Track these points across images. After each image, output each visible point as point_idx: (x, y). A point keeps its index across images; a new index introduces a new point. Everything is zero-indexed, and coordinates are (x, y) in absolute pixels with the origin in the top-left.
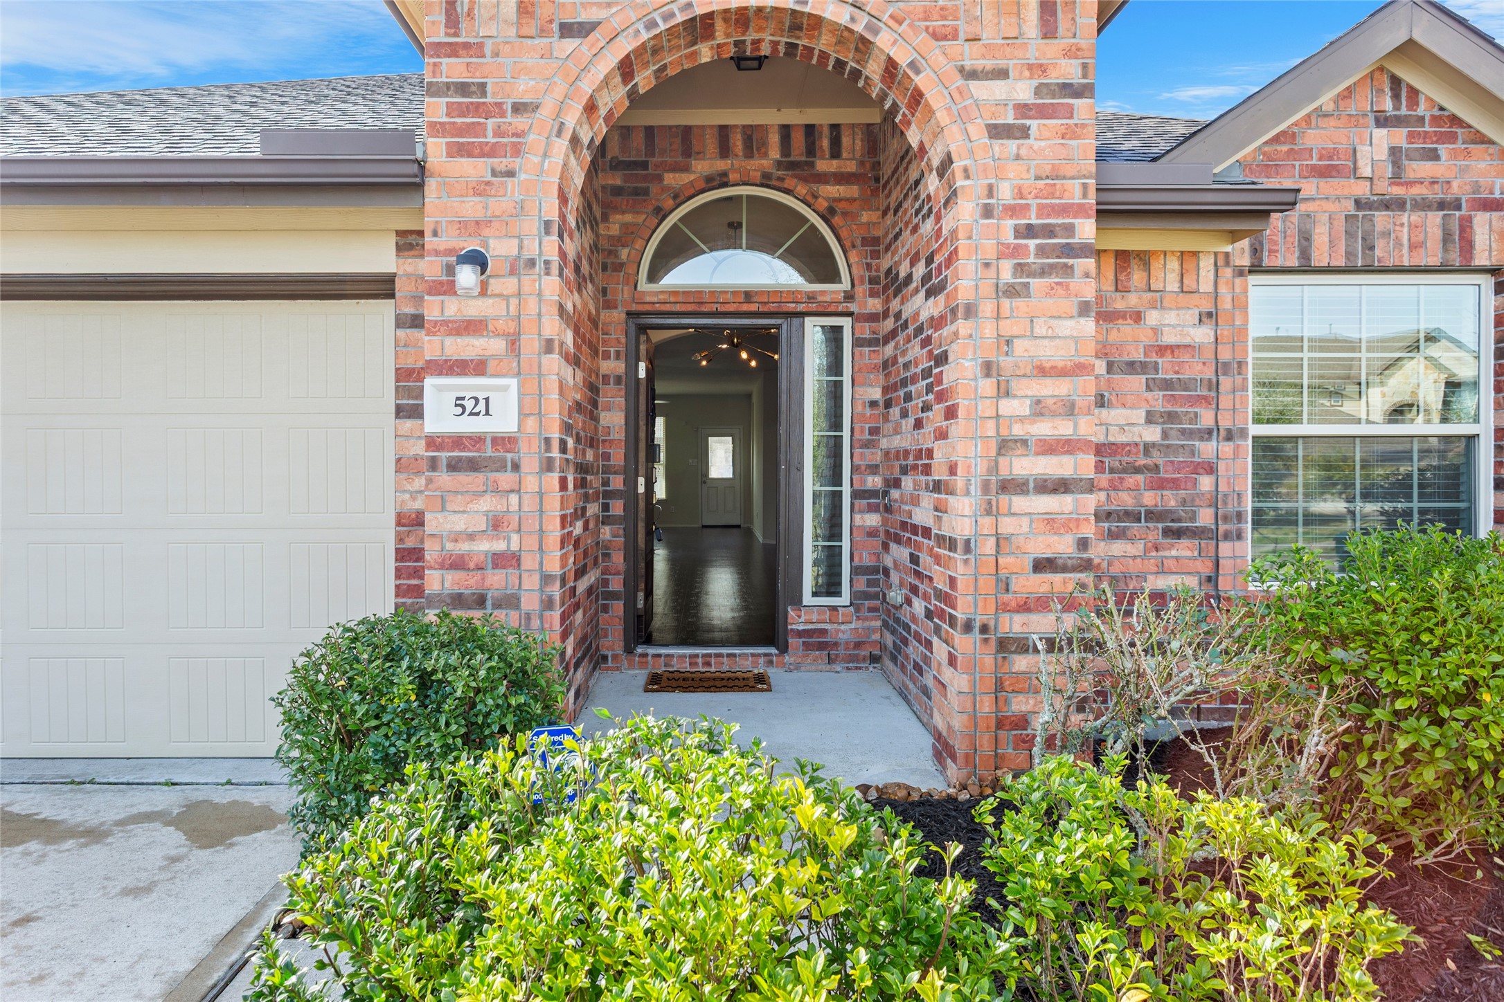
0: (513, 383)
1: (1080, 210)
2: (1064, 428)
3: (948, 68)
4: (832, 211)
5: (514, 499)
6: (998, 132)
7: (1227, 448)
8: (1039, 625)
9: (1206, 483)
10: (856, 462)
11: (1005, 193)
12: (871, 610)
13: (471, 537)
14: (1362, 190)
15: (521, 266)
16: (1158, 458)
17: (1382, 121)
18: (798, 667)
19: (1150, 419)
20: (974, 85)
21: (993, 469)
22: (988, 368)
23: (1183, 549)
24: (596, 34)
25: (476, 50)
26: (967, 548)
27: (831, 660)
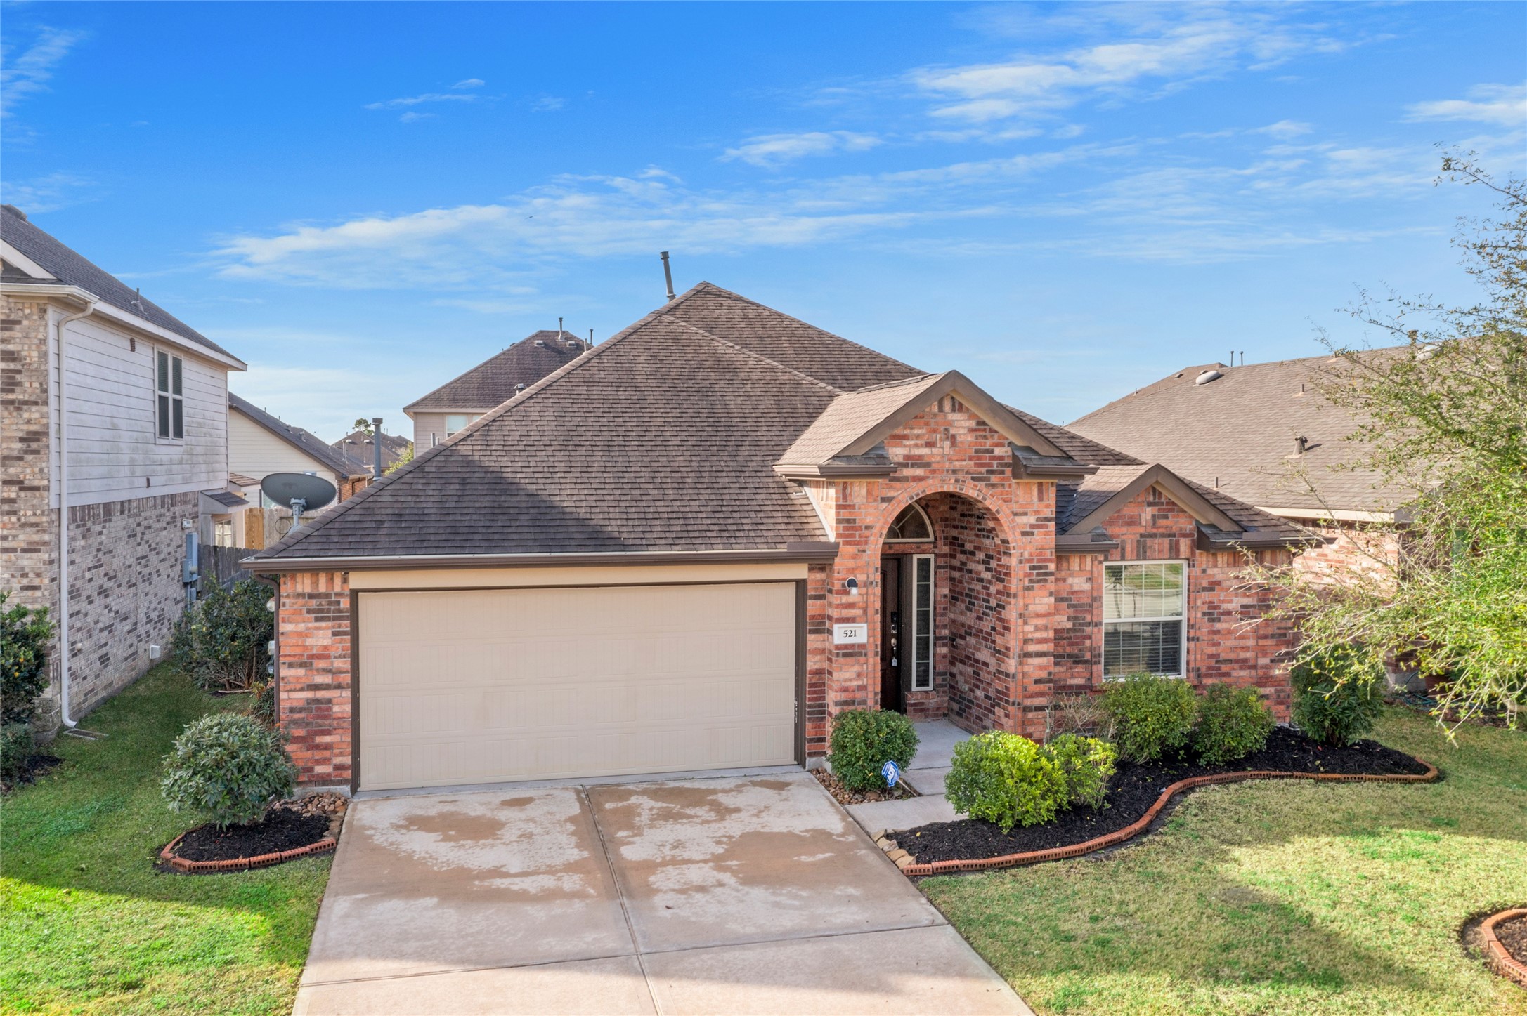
0: (865, 625)
1: (1050, 561)
2: (1044, 635)
3: (1008, 512)
4: (927, 506)
5: (865, 666)
6: (1024, 534)
7: (1096, 629)
8: (1036, 702)
9: (1088, 643)
10: (937, 623)
11: (1026, 555)
12: (944, 692)
13: (851, 680)
14: (1142, 530)
15: (867, 584)
16: (1072, 634)
17: (1150, 504)
18: (912, 720)
19: (1069, 619)
20: (1017, 518)
21: (1022, 649)
22: (1021, 615)
23: (1079, 669)
24: (893, 502)
25: (852, 507)
26: (1014, 677)
27: (926, 717)
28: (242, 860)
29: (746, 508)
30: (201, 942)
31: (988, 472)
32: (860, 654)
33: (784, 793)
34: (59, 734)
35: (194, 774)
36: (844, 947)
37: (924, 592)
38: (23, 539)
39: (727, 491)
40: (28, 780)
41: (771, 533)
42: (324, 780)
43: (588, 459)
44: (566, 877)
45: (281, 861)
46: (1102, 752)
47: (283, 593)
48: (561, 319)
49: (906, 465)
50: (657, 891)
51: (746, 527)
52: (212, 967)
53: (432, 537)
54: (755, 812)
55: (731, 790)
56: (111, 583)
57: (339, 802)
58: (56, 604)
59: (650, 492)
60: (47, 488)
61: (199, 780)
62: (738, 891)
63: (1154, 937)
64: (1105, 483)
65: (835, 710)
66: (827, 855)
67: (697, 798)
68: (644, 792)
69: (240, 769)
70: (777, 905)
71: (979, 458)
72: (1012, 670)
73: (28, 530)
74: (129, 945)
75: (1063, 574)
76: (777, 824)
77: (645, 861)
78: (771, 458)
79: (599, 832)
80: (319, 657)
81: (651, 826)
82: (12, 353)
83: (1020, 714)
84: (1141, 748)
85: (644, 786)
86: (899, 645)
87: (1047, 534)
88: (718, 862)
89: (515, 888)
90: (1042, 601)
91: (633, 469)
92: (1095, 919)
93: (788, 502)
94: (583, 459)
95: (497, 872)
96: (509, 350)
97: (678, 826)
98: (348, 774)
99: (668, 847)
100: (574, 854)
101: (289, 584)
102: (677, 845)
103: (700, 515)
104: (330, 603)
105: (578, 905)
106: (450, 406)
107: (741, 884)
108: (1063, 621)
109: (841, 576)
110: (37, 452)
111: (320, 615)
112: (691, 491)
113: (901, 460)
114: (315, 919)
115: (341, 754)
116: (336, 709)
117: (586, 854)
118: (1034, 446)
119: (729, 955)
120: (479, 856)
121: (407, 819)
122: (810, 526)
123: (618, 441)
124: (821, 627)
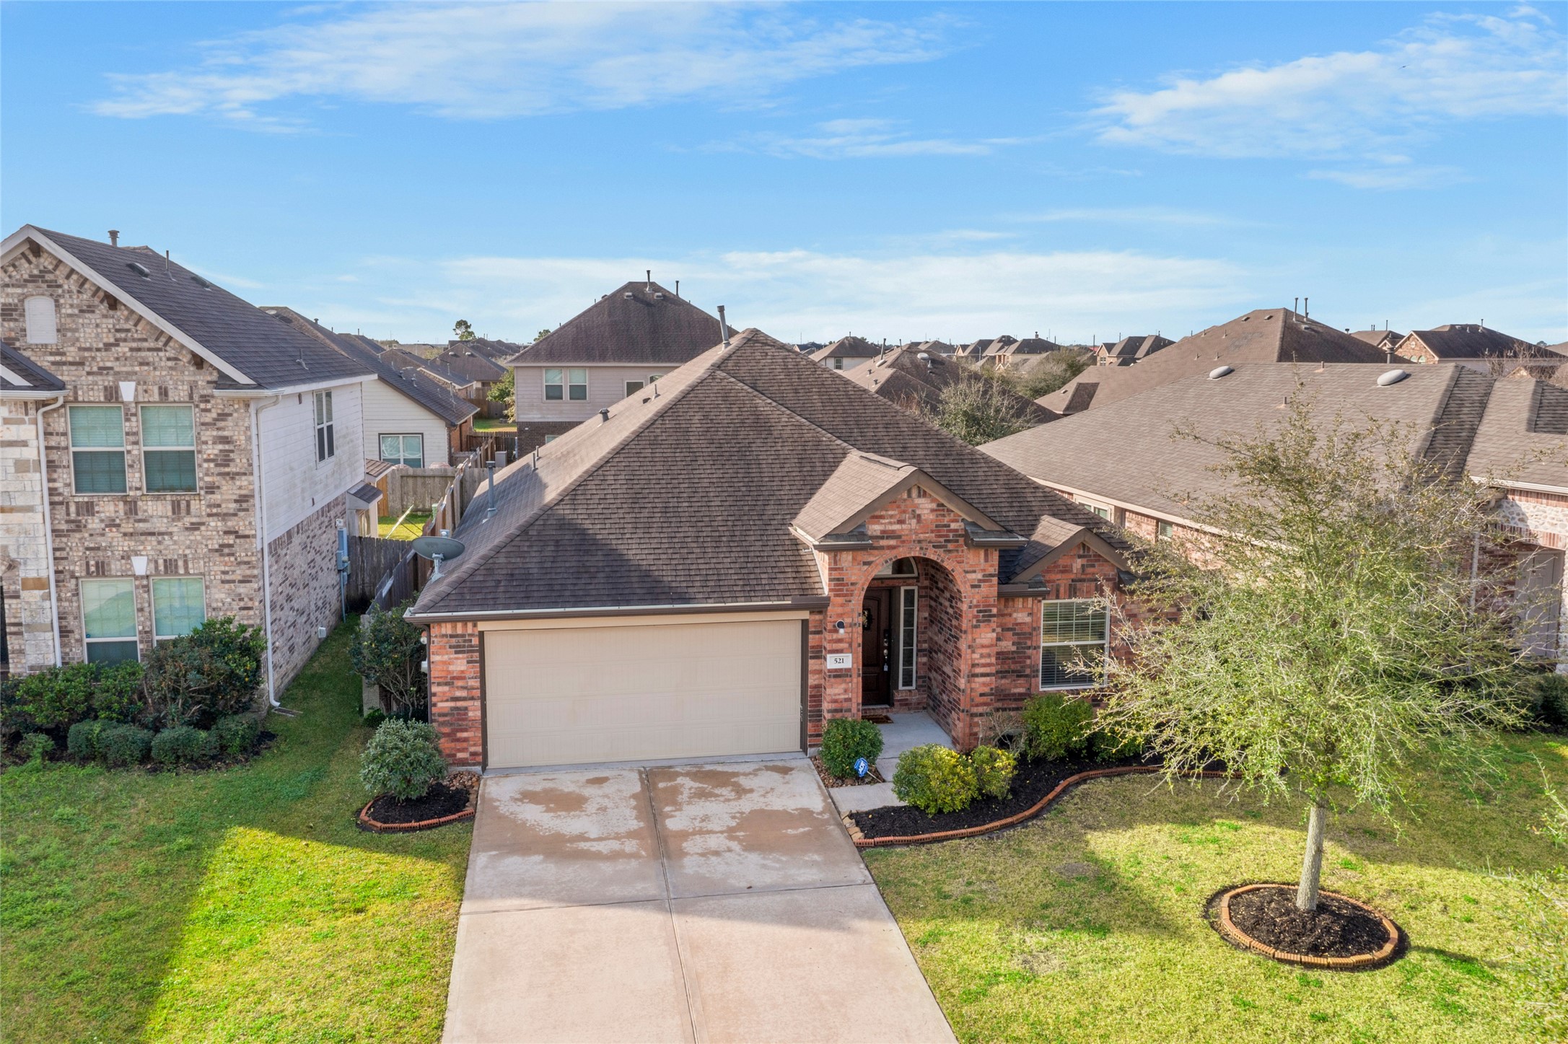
0: (851, 655)
1: (994, 606)
2: (988, 661)
3: (961, 570)
5: (850, 685)
6: (973, 586)
7: (1035, 652)
8: (980, 710)
9: (1028, 662)
10: (919, 639)
11: (975, 602)
12: (923, 691)
13: (840, 694)
14: (1073, 576)
15: (852, 625)
16: (1016, 656)
17: (1080, 557)
18: (897, 712)
19: (1013, 644)
20: (968, 575)
21: (970, 671)
22: (970, 647)
23: (1021, 681)
25: (842, 569)
26: (963, 691)
27: (909, 709)
28: (414, 824)
29: (765, 564)
30: (397, 884)
31: (946, 541)
32: (847, 676)
33: (787, 777)
34: (268, 712)
35: (382, 767)
36: (799, 897)
37: (909, 614)
38: (239, 573)
39: (752, 549)
40: (257, 753)
41: (782, 587)
42: (463, 762)
43: (650, 520)
44: (627, 842)
45: (439, 825)
46: (1005, 761)
47: (433, 634)
48: (648, 272)
49: (882, 538)
50: (687, 854)
51: (763, 582)
52: (406, 900)
53: (535, 594)
54: (763, 793)
55: (750, 774)
56: (294, 590)
57: (474, 779)
58: (263, 618)
59: (695, 550)
60: (254, 536)
61: (385, 771)
62: (740, 855)
63: (1002, 898)
64: (1049, 537)
65: (828, 716)
66: (806, 829)
67: (722, 779)
68: (687, 774)
69: (411, 764)
70: (764, 866)
71: (939, 531)
72: (962, 687)
73: (243, 567)
74: (353, 883)
75: (1009, 610)
76: (778, 803)
77: (682, 831)
78: (789, 516)
79: (652, 806)
80: (459, 678)
81: (689, 803)
82: (227, 437)
83: (968, 719)
84: (1049, 749)
85: (688, 768)
86: (889, 655)
87: (991, 586)
88: (730, 833)
89: (593, 849)
90: (986, 636)
91: (683, 530)
92: (969, 884)
93: (798, 558)
94: (646, 520)
95: (582, 837)
96: (600, 303)
97: (708, 803)
98: (480, 759)
99: (699, 820)
100: (634, 824)
101: (436, 628)
102: (705, 819)
103: (730, 571)
104: (465, 641)
105: (634, 863)
106: (547, 360)
107: (744, 850)
108: (1008, 645)
109: (832, 619)
110: (247, 510)
111: (458, 649)
112: (724, 549)
113: (879, 534)
114: (466, 869)
115: (475, 745)
116: (470, 714)
117: (642, 824)
118: (979, 523)
119: (726, 902)
120: (570, 824)
121: (521, 793)
122: (811, 580)
123: (673, 502)
124: (819, 654)
